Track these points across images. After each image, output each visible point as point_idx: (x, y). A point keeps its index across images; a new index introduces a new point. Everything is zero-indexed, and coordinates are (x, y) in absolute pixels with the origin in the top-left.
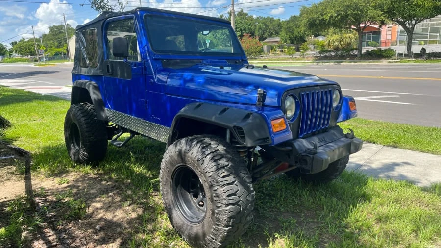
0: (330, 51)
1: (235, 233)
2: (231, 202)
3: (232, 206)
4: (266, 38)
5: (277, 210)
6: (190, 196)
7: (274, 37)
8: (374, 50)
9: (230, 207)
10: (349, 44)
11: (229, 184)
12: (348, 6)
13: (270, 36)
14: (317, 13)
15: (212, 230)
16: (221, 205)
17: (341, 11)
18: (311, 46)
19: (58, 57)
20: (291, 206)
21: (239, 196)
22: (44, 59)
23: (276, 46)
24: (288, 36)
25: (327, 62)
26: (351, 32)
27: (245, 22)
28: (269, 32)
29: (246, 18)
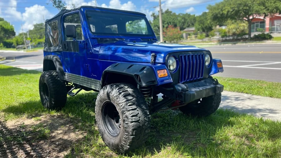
0: (229, 36)
1: (138, 140)
2: (134, 120)
3: (134, 123)
4: (185, 28)
5: (171, 132)
6: (114, 122)
7: (191, 27)
8: (260, 34)
9: (133, 123)
10: (243, 31)
11: (132, 110)
12: (240, 4)
13: (188, 26)
14: (218, 9)
15: (124, 138)
16: (128, 122)
17: (235, 7)
18: (216, 33)
19: (40, 45)
20: (181, 129)
21: (139, 117)
22: (30, 47)
23: (192, 33)
24: (200, 26)
25: (227, 44)
26: (244, 22)
27: (170, 18)
28: (187, 24)
29: (171, 15)
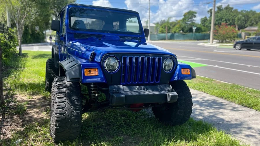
2: (58, 112)
3: (59, 115)
4: (246, 27)
7: (254, 26)
9: (57, 115)
11: (60, 102)
13: (252, 25)
16: (54, 113)
21: (65, 111)
27: (230, 14)
28: (250, 22)
29: (231, 11)
